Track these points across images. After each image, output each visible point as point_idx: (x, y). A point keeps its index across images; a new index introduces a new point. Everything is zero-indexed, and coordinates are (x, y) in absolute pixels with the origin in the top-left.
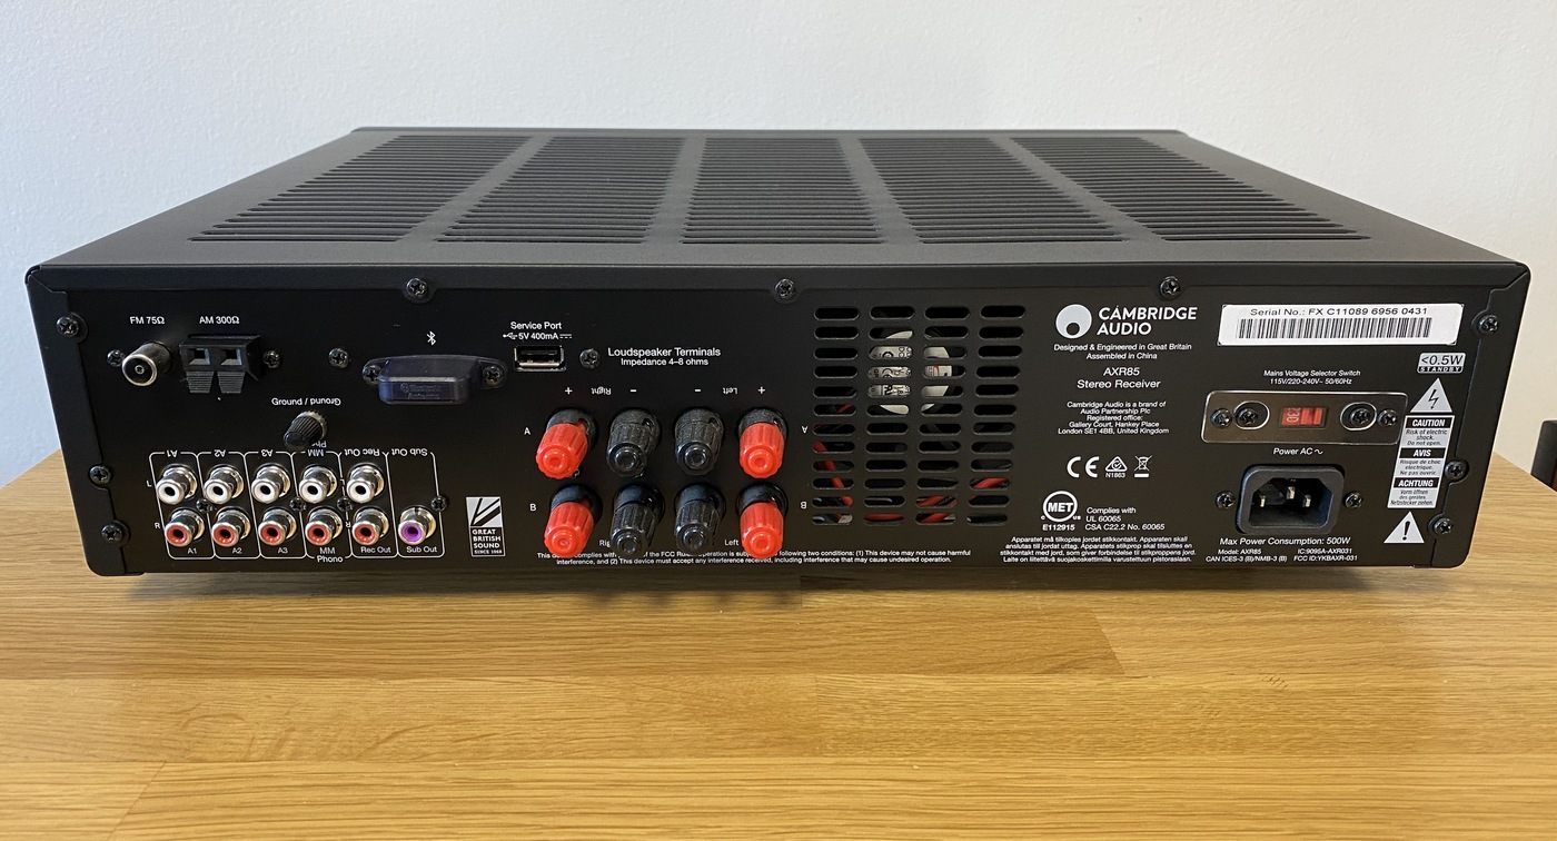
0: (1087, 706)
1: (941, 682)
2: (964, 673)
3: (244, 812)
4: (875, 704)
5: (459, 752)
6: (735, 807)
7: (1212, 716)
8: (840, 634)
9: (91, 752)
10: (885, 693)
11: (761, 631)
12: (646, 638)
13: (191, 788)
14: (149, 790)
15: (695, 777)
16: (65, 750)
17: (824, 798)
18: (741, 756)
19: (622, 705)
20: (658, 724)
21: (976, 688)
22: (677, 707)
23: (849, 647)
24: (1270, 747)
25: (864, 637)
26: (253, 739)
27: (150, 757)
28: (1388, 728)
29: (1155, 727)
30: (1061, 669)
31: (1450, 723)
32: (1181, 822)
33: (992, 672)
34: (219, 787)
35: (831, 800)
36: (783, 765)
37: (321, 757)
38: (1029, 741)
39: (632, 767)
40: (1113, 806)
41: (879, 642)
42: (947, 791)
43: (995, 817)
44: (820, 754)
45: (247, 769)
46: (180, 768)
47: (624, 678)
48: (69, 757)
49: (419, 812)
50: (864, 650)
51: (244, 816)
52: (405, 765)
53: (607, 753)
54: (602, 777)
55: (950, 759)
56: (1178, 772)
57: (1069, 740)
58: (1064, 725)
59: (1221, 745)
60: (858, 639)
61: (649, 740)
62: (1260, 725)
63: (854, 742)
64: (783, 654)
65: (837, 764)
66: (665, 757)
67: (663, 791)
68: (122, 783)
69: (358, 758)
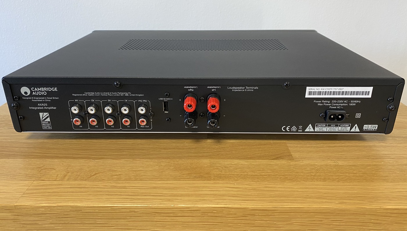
0: (283, 169)
1: (244, 162)
2: (250, 159)
3: (54, 194)
4: (226, 167)
5: (112, 179)
6: (185, 194)
7: (318, 172)
8: (217, 149)
9: (15, 178)
10: (228, 164)
11: (196, 148)
12: (164, 149)
13: (40, 188)
14: (29, 188)
15: (176, 186)
16: (8, 177)
17: (210, 192)
18: (188, 181)
19: (157, 167)
20: (166, 172)
21: (253, 163)
22: (172, 168)
23: (219, 152)
24: (333, 180)
25: (224, 150)
26: (58, 175)
27: (30, 179)
28: (366, 175)
29: (301, 174)
30: (277, 158)
31: (383, 174)
32: (308, 200)
33: (258, 159)
34: (48, 187)
35: (212, 193)
36: (199, 183)
37: (75, 180)
38: (267, 177)
39: (159, 183)
40: (289, 195)
41: (228, 151)
42: (244, 190)
43: (256, 198)
44: (210, 180)
45: (55, 183)
46: (38, 182)
47: (158, 160)
48: (9, 179)
49: (101, 195)
50: (224, 153)
51: (54, 195)
52: (98, 182)
53: (152, 179)
54: (150, 186)
55: (245, 182)
56: (307, 186)
57: (278, 178)
58: (276, 173)
59: (320, 179)
60: (222, 150)
61: (164, 176)
62: (331, 174)
63: (219, 177)
64: (201, 154)
65: (214, 183)
66: (168, 181)
67: (167, 190)
68: (22, 186)
69: (85, 180)
